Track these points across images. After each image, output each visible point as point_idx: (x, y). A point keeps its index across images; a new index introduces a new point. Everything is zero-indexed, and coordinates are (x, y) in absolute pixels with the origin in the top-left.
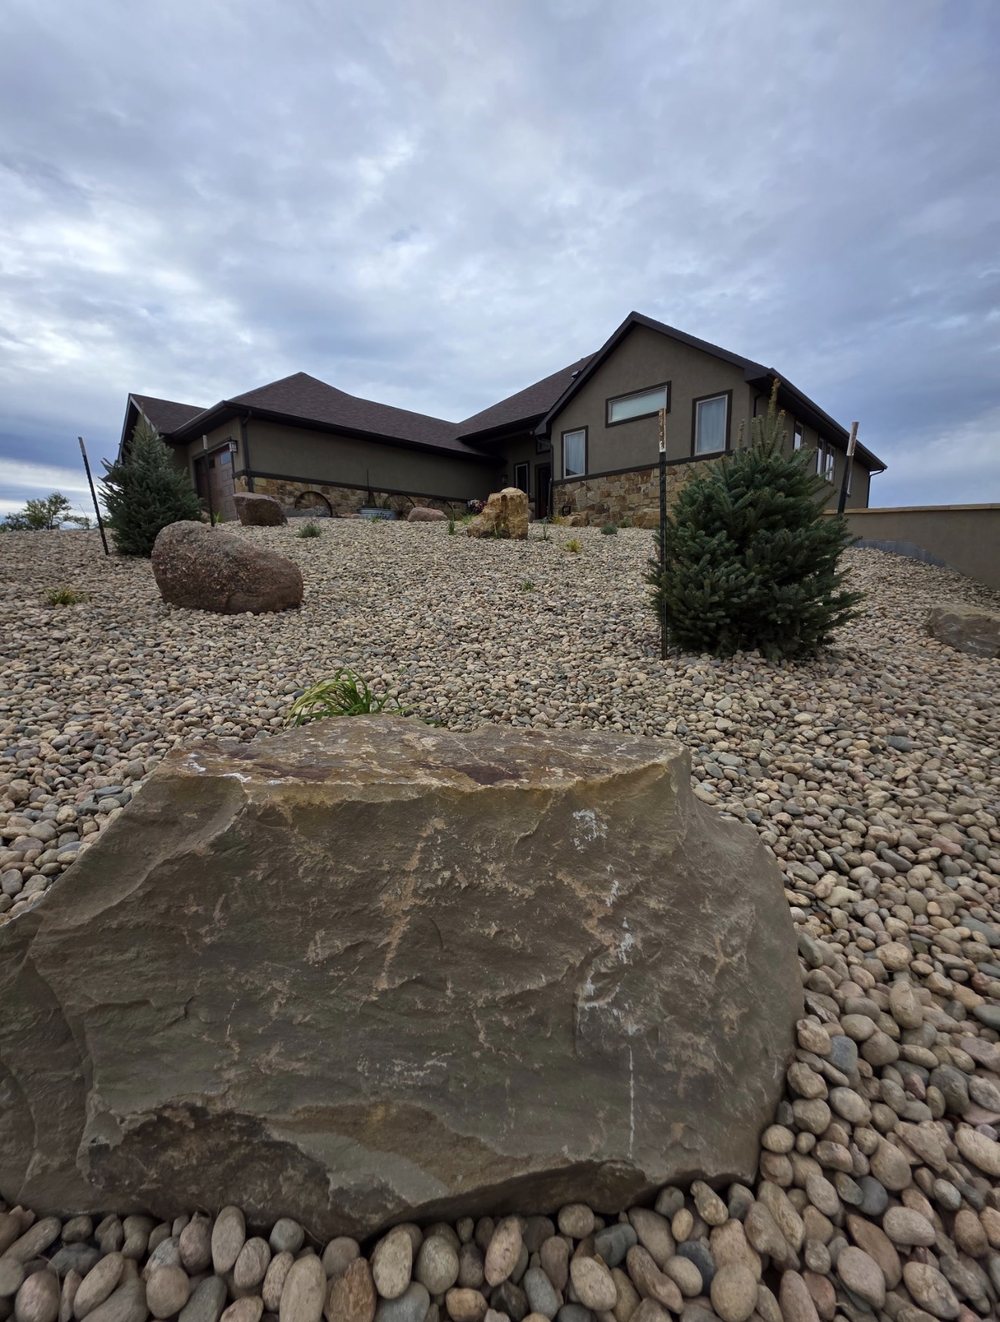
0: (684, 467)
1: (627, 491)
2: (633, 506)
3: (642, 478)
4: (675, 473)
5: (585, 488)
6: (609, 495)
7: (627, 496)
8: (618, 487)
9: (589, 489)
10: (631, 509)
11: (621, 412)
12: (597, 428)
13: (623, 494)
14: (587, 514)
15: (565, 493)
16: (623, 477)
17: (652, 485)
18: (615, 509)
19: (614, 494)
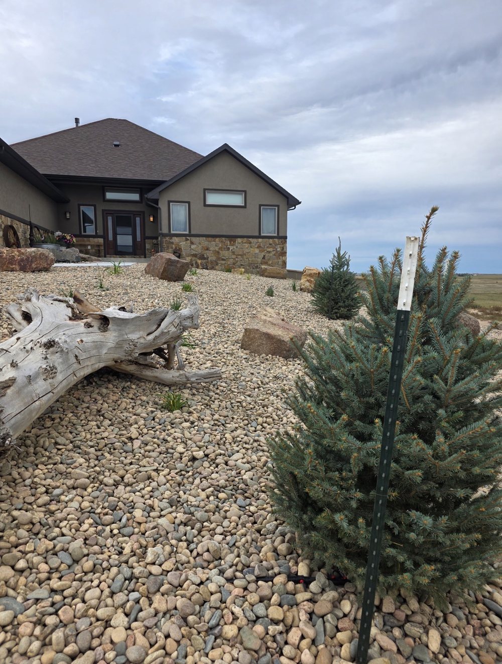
0: (255, 240)
1: (221, 248)
2: (225, 258)
3: (230, 242)
4: (250, 243)
5: (189, 242)
6: (207, 249)
7: (221, 252)
8: (215, 245)
9: (192, 243)
10: (223, 260)
11: (212, 199)
12: (197, 206)
13: (217, 250)
14: (191, 260)
15: (172, 243)
16: (217, 239)
17: (237, 247)
18: (212, 258)
19: (211, 249)
